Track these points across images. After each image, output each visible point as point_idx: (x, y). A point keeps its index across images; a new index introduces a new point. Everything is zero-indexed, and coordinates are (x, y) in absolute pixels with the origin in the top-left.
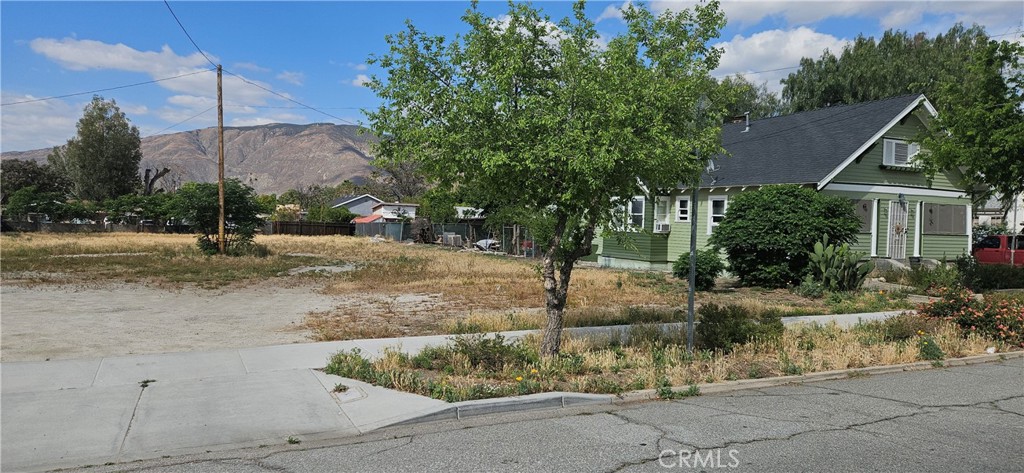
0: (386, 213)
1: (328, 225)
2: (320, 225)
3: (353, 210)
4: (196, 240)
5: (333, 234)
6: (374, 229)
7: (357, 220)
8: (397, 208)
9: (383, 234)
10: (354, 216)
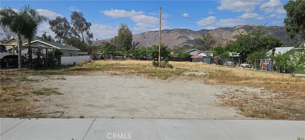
0: (203, 55)
1: (184, 58)
2: (181, 58)
3: (191, 54)
4: (152, 62)
5: (186, 61)
6: (199, 60)
7: (193, 57)
8: (207, 53)
9: (203, 61)
10: (192, 56)
